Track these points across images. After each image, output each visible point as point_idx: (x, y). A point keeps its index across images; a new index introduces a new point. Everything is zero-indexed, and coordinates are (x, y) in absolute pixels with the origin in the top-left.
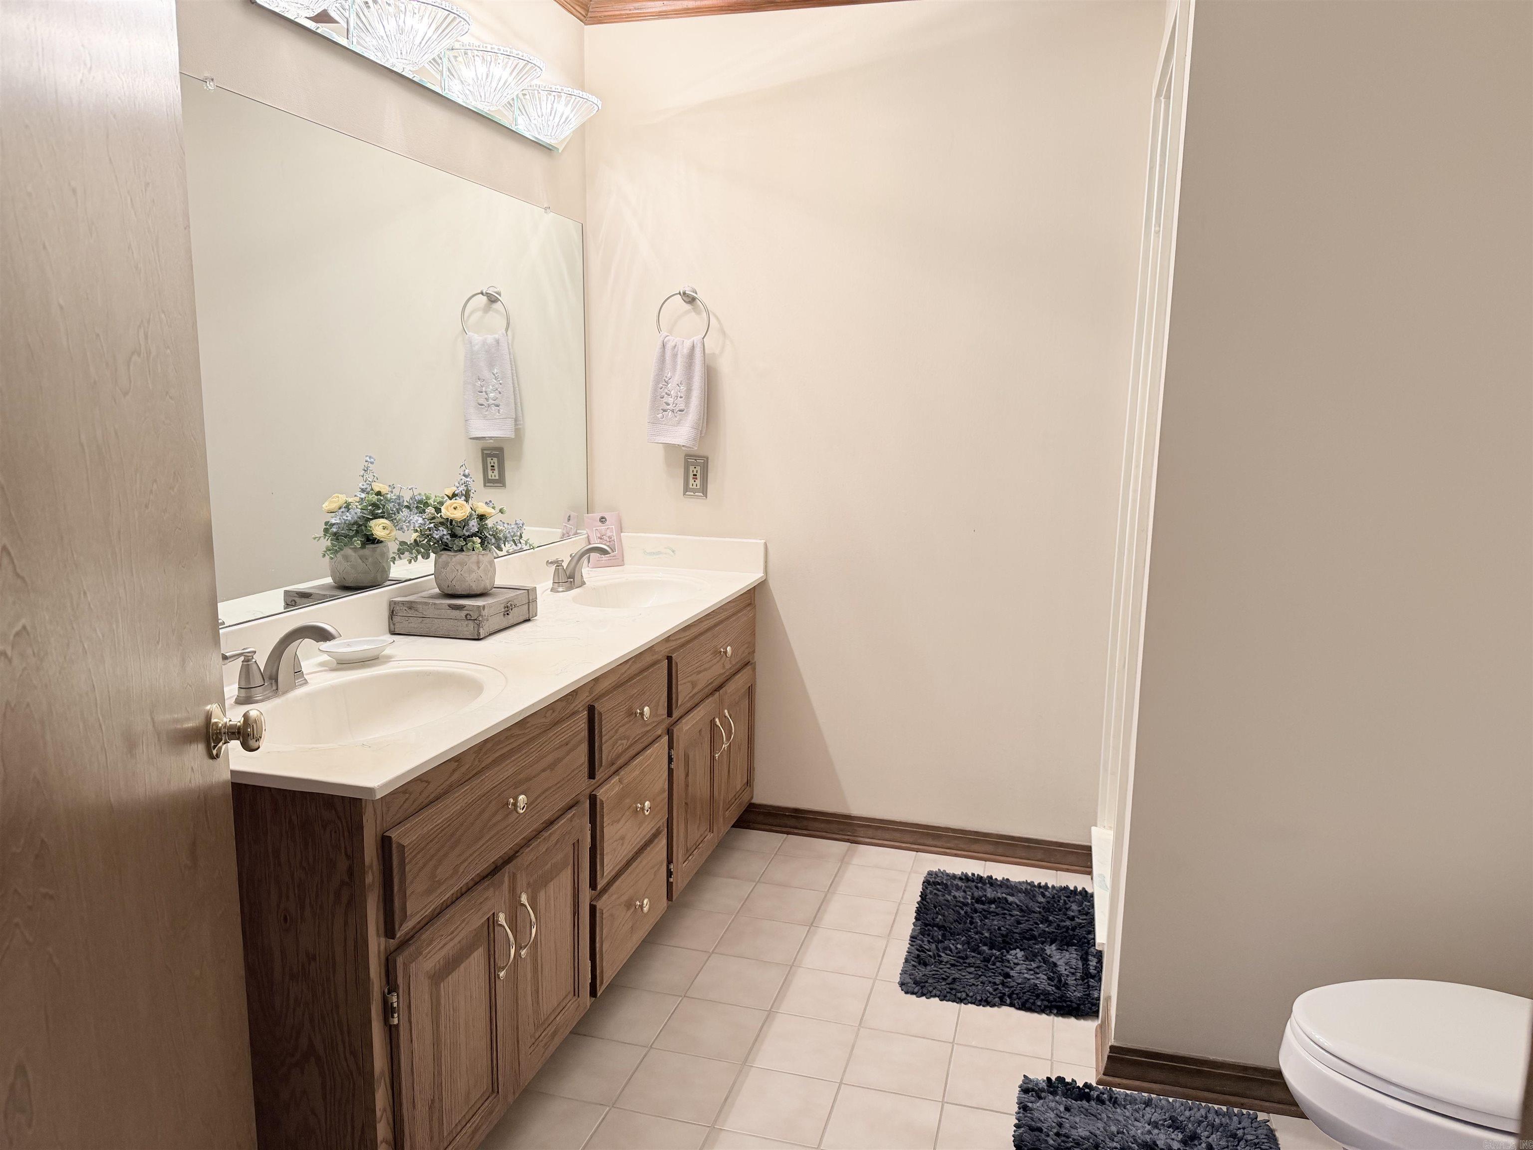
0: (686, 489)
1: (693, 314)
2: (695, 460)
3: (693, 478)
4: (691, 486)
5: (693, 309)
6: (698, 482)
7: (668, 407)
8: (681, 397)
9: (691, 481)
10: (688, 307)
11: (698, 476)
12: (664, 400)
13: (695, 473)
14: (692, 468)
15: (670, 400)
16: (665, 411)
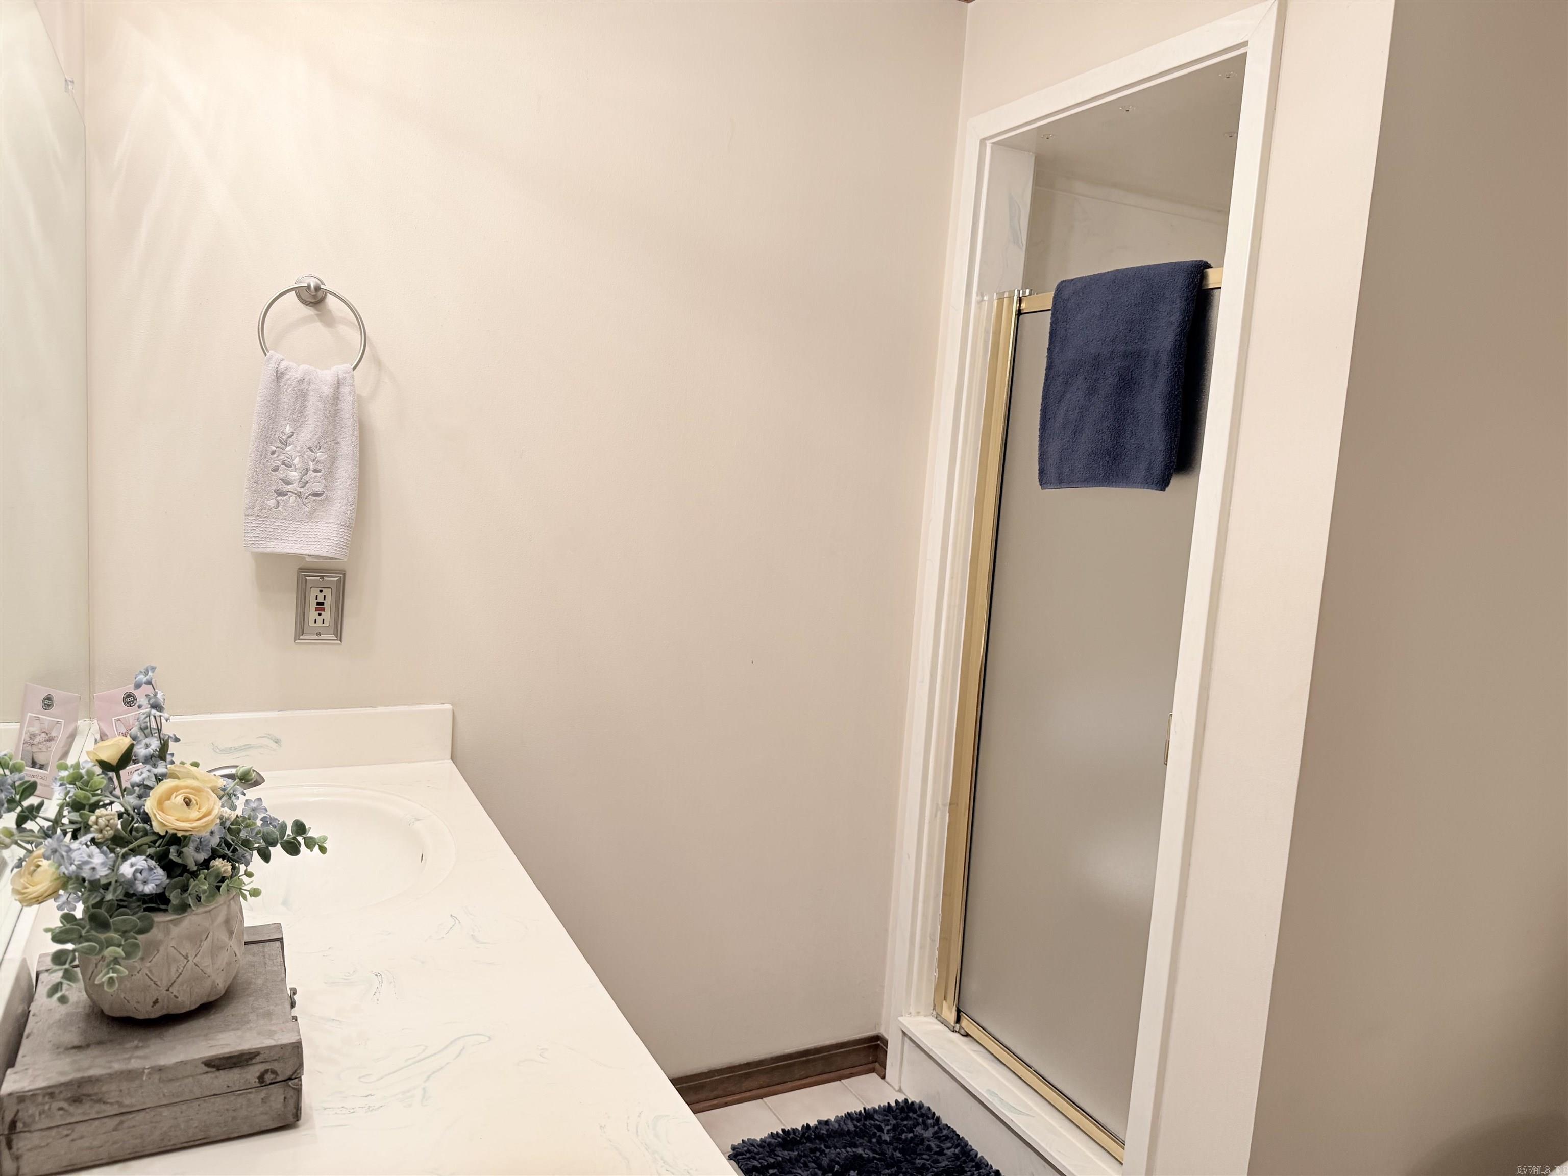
0: (301, 630)
1: (319, 324)
2: (322, 577)
3: (317, 610)
4: (312, 623)
5: (318, 315)
6: (326, 615)
7: (290, 487)
8: (316, 471)
9: (313, 614)
10: (308, 311)
11: (327, 605)
12: (279, 474)
13: (320, 600)
14: (314, 592)
15: (294, 475)
16: (280, 494)
